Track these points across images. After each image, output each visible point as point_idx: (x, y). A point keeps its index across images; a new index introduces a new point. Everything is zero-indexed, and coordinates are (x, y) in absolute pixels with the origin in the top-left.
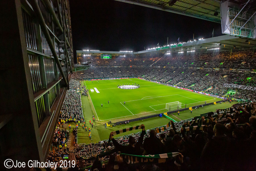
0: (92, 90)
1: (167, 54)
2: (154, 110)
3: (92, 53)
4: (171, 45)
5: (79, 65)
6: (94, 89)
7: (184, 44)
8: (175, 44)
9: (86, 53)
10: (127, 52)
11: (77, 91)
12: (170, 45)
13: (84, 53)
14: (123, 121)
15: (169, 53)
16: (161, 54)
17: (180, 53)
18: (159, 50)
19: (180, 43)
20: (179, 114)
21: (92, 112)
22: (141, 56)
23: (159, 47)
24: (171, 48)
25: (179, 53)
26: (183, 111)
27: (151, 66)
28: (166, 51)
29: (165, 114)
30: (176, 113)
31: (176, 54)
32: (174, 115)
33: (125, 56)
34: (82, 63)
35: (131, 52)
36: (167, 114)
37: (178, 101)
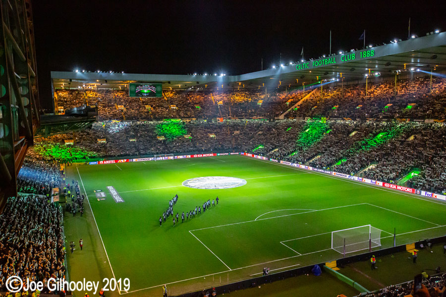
0: (101, 195)
2: (295, 254)
3: (101, 80)
4: (342, 53)
6: (107, 191)
8: (352, 51)
9: (83, 80)
11: (49, 198)
12: (337, 54)
13: (75, 80)
16: (312, 82)
17: (369, 78)
18: (304, 69)
19: (367, 47)
21: (99, 265)
22: (251, 89)
24: (341, 62)
25: (366, 75)
26: (387, 257)
28: (324, 71)
30: (365, 263)
31: (357, 79)
32: (358, 267)
33: (201, 89)
36: (338, 266)
37: (370, 225)
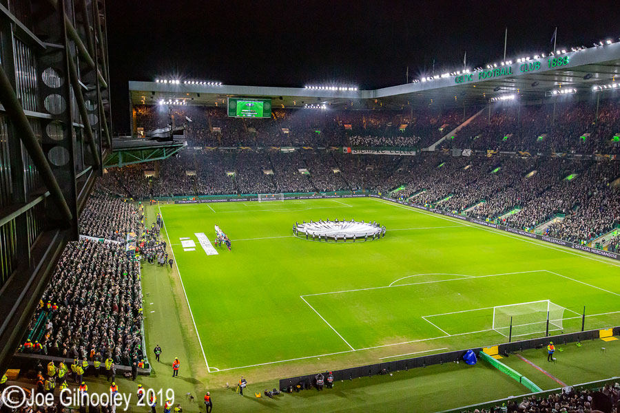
0: (188, 244)
1: (504, 98)
2: (442, 334)
3: (192, 94)
4: (521, 61)
5: (140, 137)
6: (196, 240)
7: (577, 54)
8: (536, 57)
9: (169, 93)
10: (334, 89)
12: (514, 62)
13: (160, 92)
14: (309, 373)
15: (508, 93)
16: (476, 100)
17: (558, 96)
18: (466, 82)
19: (558, 52)
20: (551, 354)
21: (184, 335)
22: (391, 108)
23: (467, 71)
24: (519, 73)
25: (555, 92)
26: (571, 345)
27: (432, 148)
28: (495, 86)
29: (491, 352)
30: (540, 351)
31: (543, 97)
32: (528, 357)
33: (324, 107)
34: (148, 133)
35: (351, 89)
36: (500, 353)
37: (548, 301)
